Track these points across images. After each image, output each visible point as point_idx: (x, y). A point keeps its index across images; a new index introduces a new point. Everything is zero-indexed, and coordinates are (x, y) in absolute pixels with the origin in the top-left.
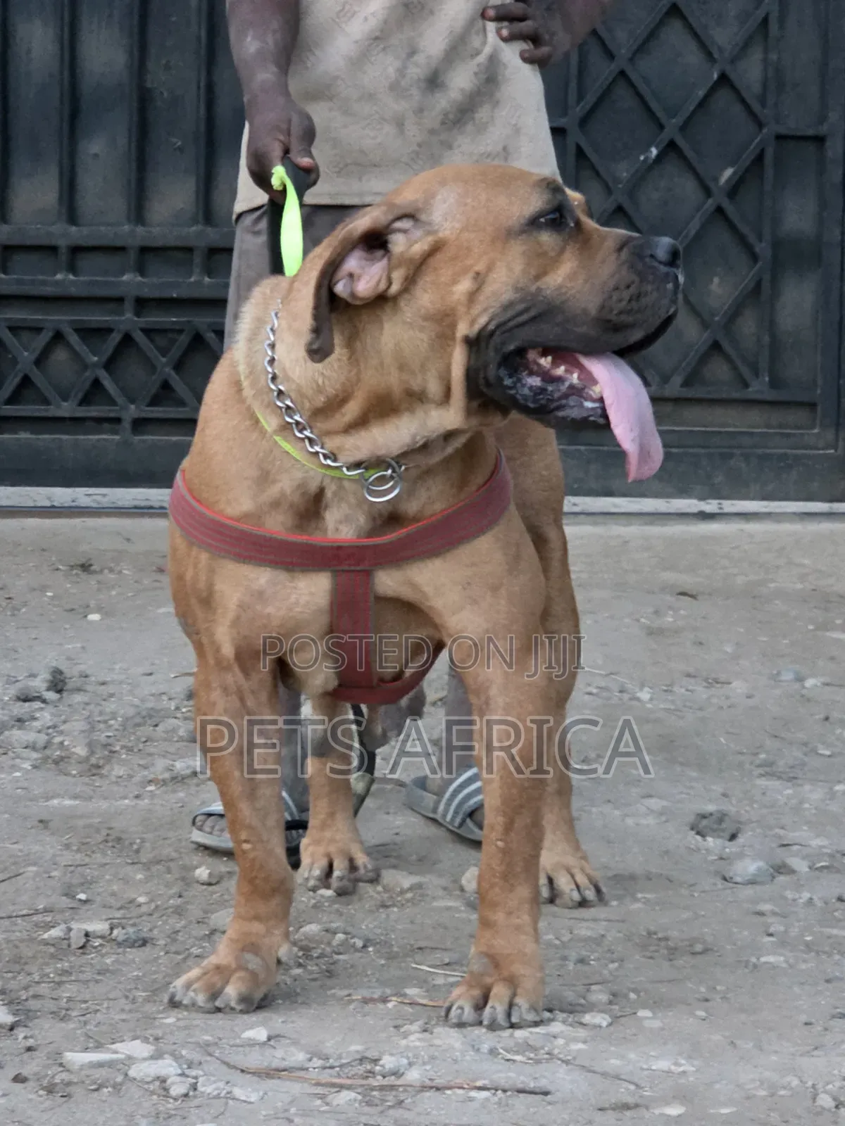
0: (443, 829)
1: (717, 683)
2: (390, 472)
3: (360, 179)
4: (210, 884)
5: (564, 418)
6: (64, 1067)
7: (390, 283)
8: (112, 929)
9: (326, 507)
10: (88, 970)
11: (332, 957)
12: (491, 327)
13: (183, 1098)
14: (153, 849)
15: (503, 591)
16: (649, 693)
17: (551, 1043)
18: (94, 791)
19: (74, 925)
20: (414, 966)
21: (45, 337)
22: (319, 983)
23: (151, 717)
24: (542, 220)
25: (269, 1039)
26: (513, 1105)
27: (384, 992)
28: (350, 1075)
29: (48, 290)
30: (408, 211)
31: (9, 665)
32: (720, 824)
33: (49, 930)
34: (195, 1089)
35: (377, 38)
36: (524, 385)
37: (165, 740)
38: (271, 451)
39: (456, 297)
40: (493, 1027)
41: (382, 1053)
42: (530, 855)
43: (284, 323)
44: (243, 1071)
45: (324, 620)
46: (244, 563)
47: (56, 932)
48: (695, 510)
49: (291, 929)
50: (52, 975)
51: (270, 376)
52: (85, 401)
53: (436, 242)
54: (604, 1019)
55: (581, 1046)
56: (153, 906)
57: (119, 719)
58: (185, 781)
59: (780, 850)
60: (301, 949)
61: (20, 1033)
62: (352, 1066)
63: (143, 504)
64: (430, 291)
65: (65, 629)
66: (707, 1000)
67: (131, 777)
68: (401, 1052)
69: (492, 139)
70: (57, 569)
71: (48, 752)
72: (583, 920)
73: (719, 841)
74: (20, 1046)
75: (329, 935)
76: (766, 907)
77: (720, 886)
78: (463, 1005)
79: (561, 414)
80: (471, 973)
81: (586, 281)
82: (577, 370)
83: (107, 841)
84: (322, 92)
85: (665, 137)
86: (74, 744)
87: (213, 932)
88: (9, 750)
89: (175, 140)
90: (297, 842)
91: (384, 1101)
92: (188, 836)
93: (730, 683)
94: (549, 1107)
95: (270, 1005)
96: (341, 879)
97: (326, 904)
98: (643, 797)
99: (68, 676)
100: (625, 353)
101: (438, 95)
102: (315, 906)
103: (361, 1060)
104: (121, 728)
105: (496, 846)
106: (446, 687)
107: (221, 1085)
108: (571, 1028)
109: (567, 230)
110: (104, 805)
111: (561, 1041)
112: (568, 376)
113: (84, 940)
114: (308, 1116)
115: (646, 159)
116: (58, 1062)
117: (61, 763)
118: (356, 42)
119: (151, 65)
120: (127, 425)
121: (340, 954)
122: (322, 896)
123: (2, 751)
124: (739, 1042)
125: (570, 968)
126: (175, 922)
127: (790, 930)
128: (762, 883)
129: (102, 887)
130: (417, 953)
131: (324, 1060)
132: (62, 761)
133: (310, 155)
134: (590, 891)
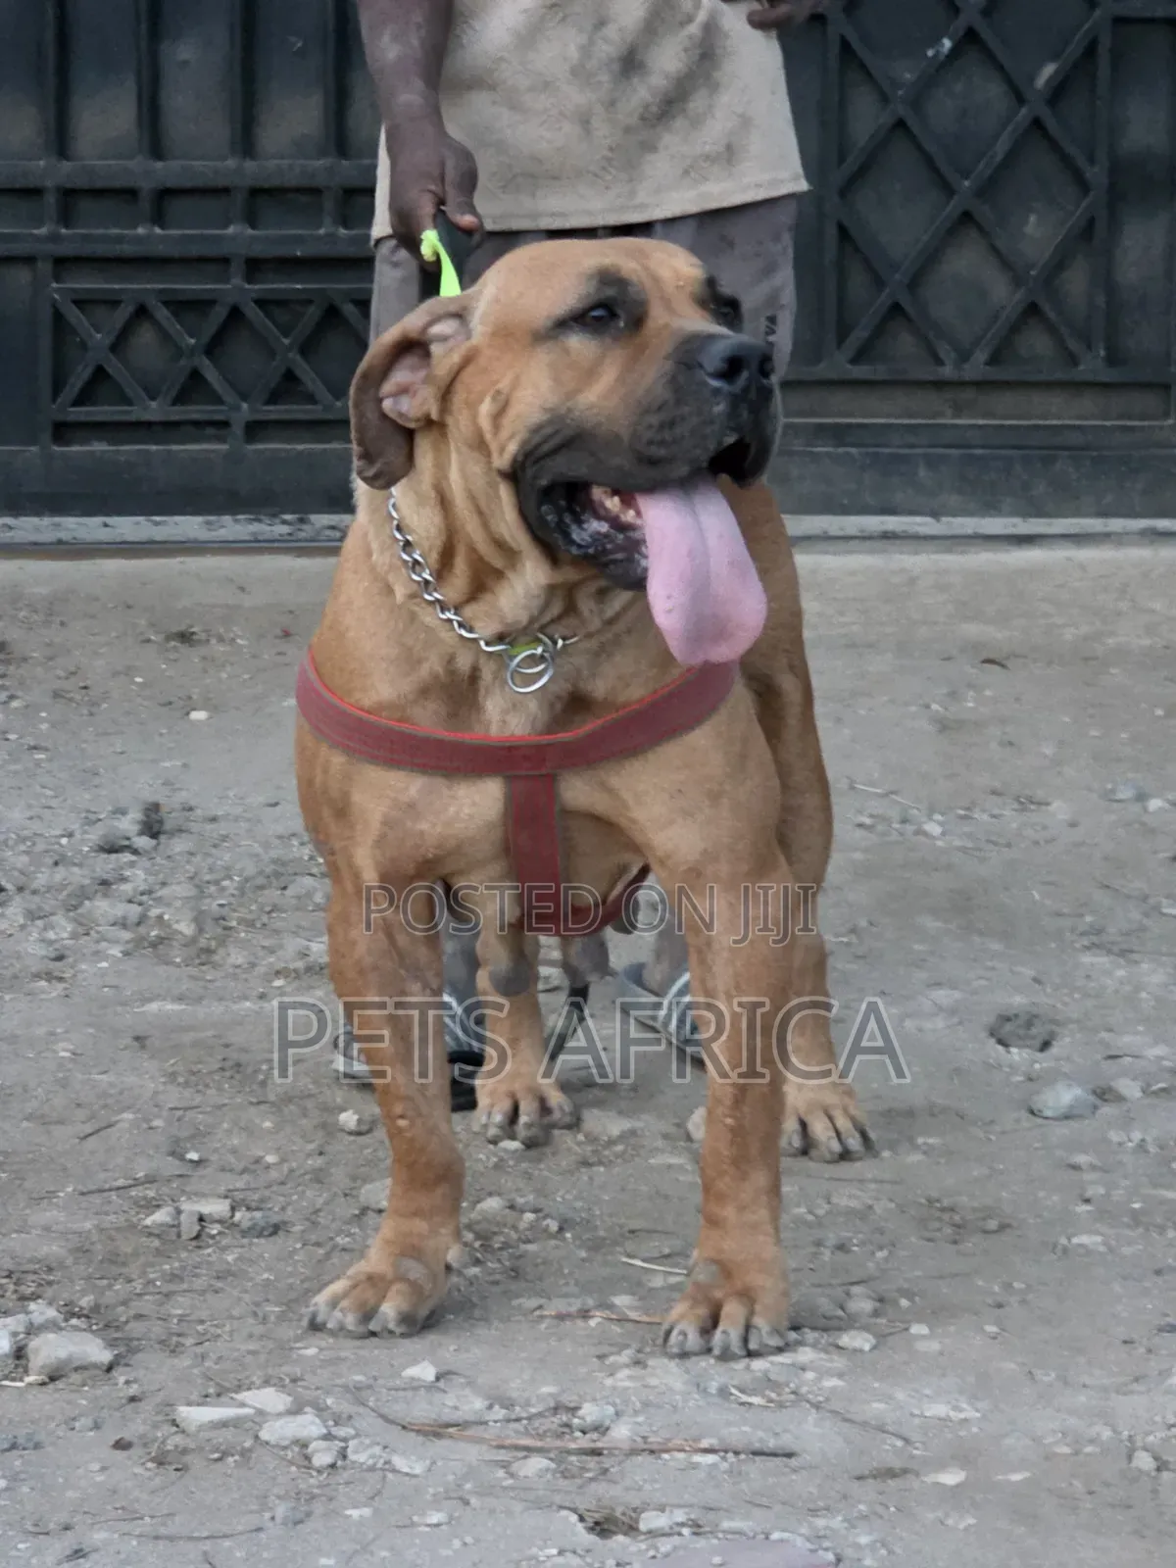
1: (1032, 803)
2: (540, 650)
4: (359, 1133)
6: (177, 1426)
8: (233, 1209)
9: (485, 693)
10: (204, 1272)
11: (518, 1247)
13: (330, 1470)
16: (941, 824)
17: (798, 1377)
18: (205, 988)
19: (185, 1205)
20: (625, 1259)
21: (123, 313)
22: (502, 1288)
23: (277, 874)
25: (438, 1379)
26: (747, 1474)
27: (584, 1305)
28: (541, 1431)
29: (128, 250)
30: (452, 309)
31: (87, 795)
32: (1029, 1029)
33: (153, 1213)
34: (345, 1457)
36: (584, 530)
37: (297, 909)
39: (480, 421)
40: (726, 1356)
41: (582, 1398)
42: (768, 1133)
44: (404, 1427)
47: (161, 1216)
50: (158, 1283)
52: (181, 398)
54: (867, 1341)
55: (835, 1381)
56: (285, 1167)
57: (236, 878)
59: (1106, 1065)
60: (479, 1235)
61: (120, 1376)
62: (543, 1417)
65: (161, 735)
66: (1000, 1306)
67: (253, 965)
68: (608, 1397)
69: (711, 135)
70: (149, 641)
71: (142, 930)
72: (844, 1180)
73: (1026, 1053)
74: (121, 1395)
75: (514, 1214)
76: (1082, 1159)
77: (1026, 1124)
80: (696, 1284)
83: (223, 1069)
84: (483, 81)
85: (960, 24)
86: (177, 919)
87: (365, 1211)
88: (91, 928)
89: (293, 39)
91: (584, 1469)
92: (330, 1062)
93: (1048, 804)
94: (793, 1476)
96: (529, 1126)
97: (511, 1163)
98: (929, 986)
99: (167, 811)
101: (636, 82)
102: (496, 1167)
103: (555, 1408)
104: (238, 892)
105: (724, 1124)
107: (377, 1450)
108: (823, 1355)
110: (218, 1009)
111: (810, 1375)
113: (197, 1227)
114: (489, 1495)
115: (935, 56)
116: (169, 1418)
117: (161, 947)
118: (527, 11)
120: (238, 429)
121: (528, 1242)
122: (505, 1150)
123: (81, 930)
124: (1038, 1373)
125: (826, 1259)
126: (315, 1196)
127: (1113, 1193)
128: (1080, 1117)
129: (220, 1140)
130: (628, 1238)
131: (507, 1409)
132: (161, 943)
133: (473, 211)
134: (854, 1138)
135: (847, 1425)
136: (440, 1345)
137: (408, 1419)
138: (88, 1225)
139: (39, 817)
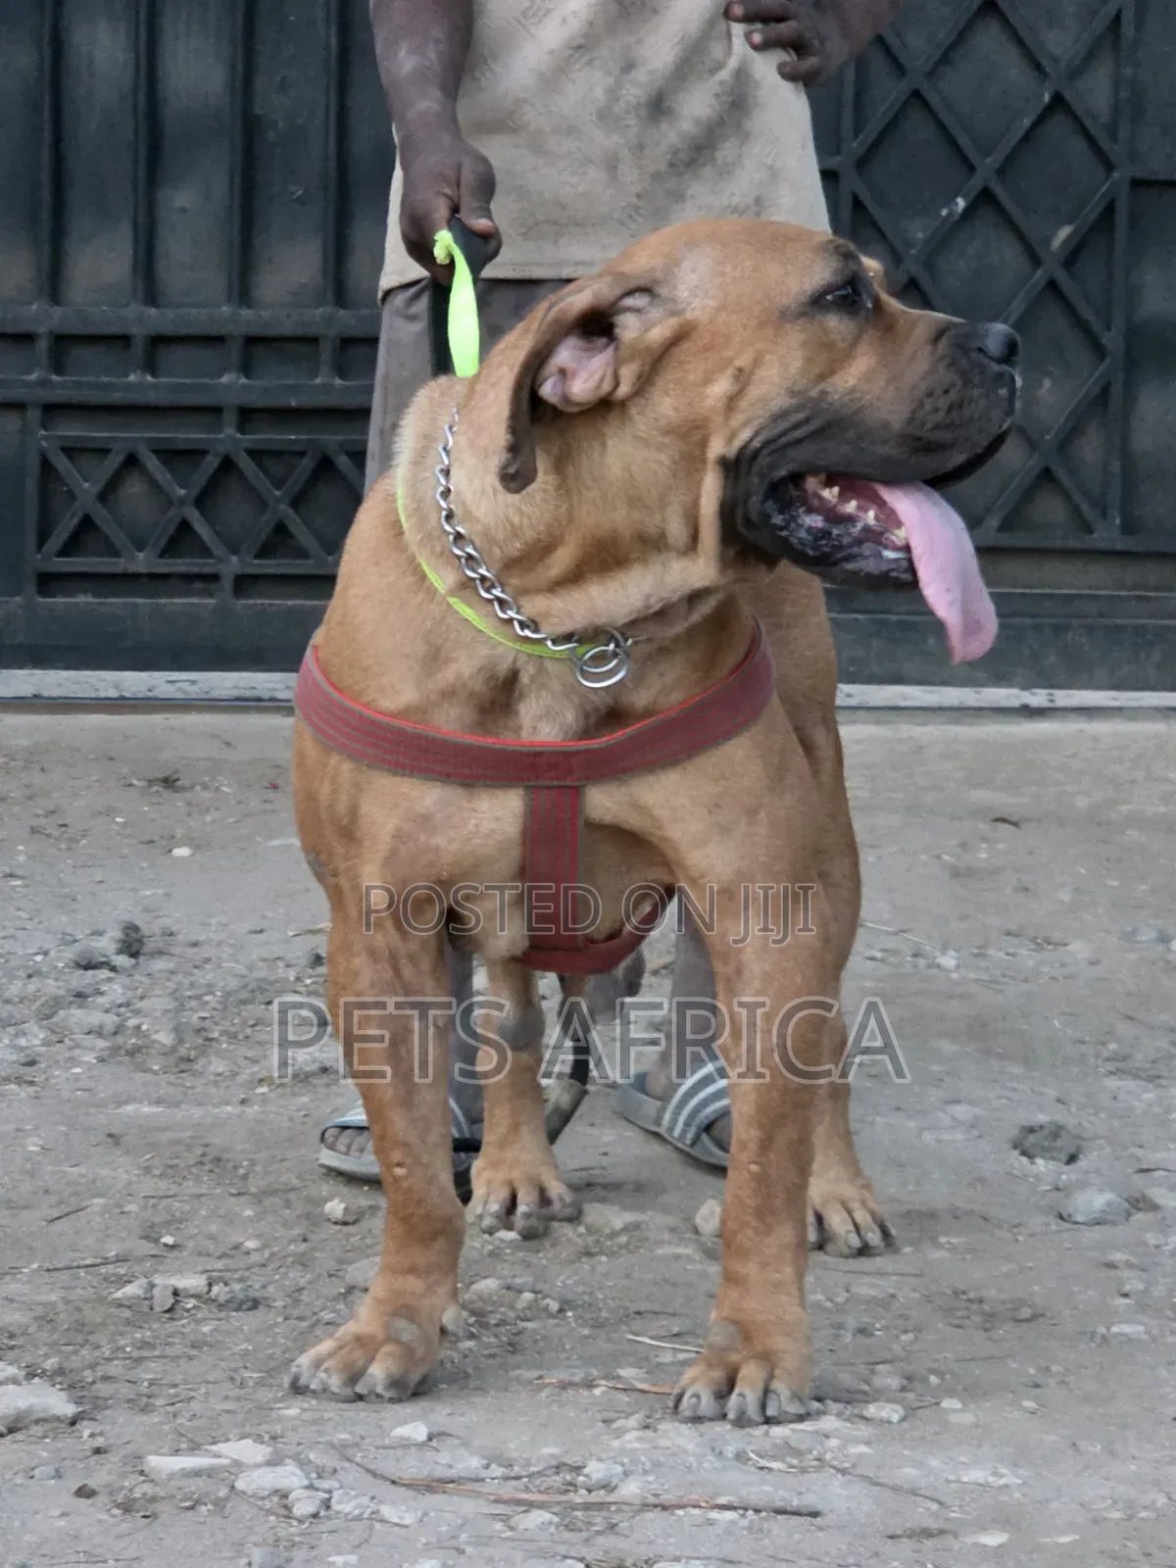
0: (669, 1147)
1: (1049, 944)
2: (612, 646)
3: (556, 243)
4: (345, 1223)
5: (855, 573)
6: (146, 1476)
7: (617, 384)
8: (210, 1285)
9: (521, 697)
10: (177, 1341)
11: (516, 1324)
12: (756, 444)
13: (312, 1519)
14: (267, 1173)
15: (762, 815)
16: (955, 958)
17: (822, 1444)
18: (185, 1094)
19: (158, 1280)
20: (631, 1337)
21: (115, 461)
22: (499, 1360)
23: (262, 990)
24: (829, 297)
25: (430, 1439)
26: (770, 1531)
27: (588, 1374)
28: (542, 1489)
29: (117, 397)
30: (642, 282)
31: (64, 919)
32: (1055, 1141)
33: (123, 1286)
34: (328, 1507)
35: (580, 47)
36: (800, 526)
38: (443, 618)
39: (709, 402)
40: (741, 1422)
41: (587, 1458)
42: (794, 1184)
43: (463, 440)
44: (393, 1482)
45: (514, 855)
46: (403, 775)
47: (132, 1290)
48: (1015, 703)
49: (459, 1285)
50: (128, 1349)
51: (444, 513)
52: (170, 549)
53: (682, 326)
54: (895, 1411)
55: (862, 1449)
56: (267, 1254)
57: (218, 994)
58: (311, 1079)
59: (1138, 1179)
60: (473, 1313)
61: (86, 1429)
62: (545, 1475)
63: (248, 694)
64: (672, 393)
65: (142, 868)
66: (1037, 1386)
67: (235, 1074)
68: (613, 1457)
69: (739, 189)
70: (130, 785)
71: (120, 1040)
72: (863, 1273)
73: (1052, 1165)
74: (85, 1447)
75: (511, 1294)
76: (1118, 1256)
77: (1054, 1227)
78: (699, 1390)
79: (850, 566)
80: (711, 1347)
81: (888, 382)
82: (875, 507)
83: (201, 1163)
84: (504, 123)
85: (976, 183)
86: (157, 1028)
87: (351, 1289)
88: (65, 1036)
89: (293, 188)
90: (466, 1165)
91: (590, 1524)
92: (316, 1156)
93: (1066, 944)
94: (820, 1534)
95: (430, 1390)
96: (527, 1216)
97: (508, 1251)
98: (947, 1103)
99: (147, 934)
100: (939, 482)
101: (664, 126)
102: (491, 1254)
103: (557, 1467)
104: (219, 1007)
105: (749, 1171)
106: (673, 950)
107: (365, 1500)
108: (848, 1425)
109: (863, 312)
110: (197, 1113)
111: (834, 1442)
112: (861, 514)
113: (171, 1301)
114: (486, 1545)
115: (950, 214)
116: (137, 1469)
117: (138, 1055)
118: (552, 52)
119: (260, 84)
120: (227, 583)
121: (528, 1320)
122: (502, 1240)
123: (55, 1038)
124: (1083, 1445)
125: (848, 1340)
126: (298, 1276)
127: (1152, 1289)
128: (1113, 1223)
129: (196, 1227)
130: (633, 1319)
131: (506, 1467)
132: (139, 1051)
133: (488, 215)
134: (874, 1233)
135: (878, 1488)
136: (431, 1409)
137: (397, 1474)
138: (54, 1297)
139: (13, 937)
